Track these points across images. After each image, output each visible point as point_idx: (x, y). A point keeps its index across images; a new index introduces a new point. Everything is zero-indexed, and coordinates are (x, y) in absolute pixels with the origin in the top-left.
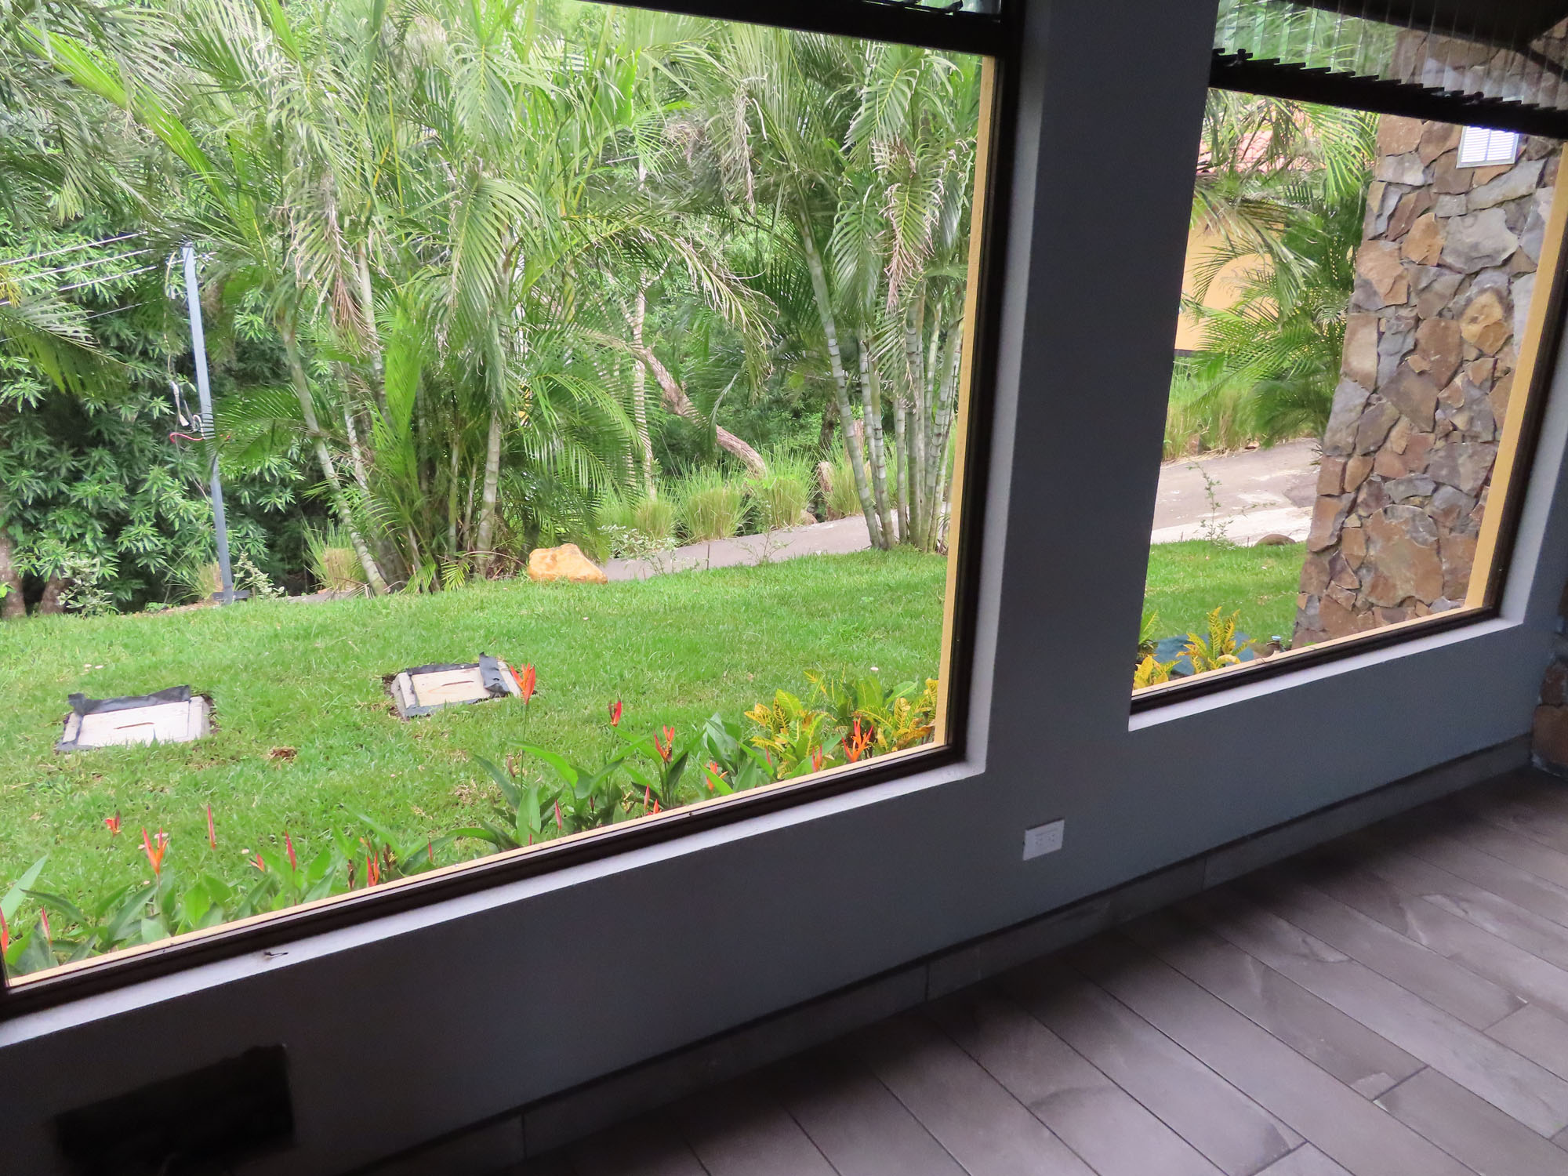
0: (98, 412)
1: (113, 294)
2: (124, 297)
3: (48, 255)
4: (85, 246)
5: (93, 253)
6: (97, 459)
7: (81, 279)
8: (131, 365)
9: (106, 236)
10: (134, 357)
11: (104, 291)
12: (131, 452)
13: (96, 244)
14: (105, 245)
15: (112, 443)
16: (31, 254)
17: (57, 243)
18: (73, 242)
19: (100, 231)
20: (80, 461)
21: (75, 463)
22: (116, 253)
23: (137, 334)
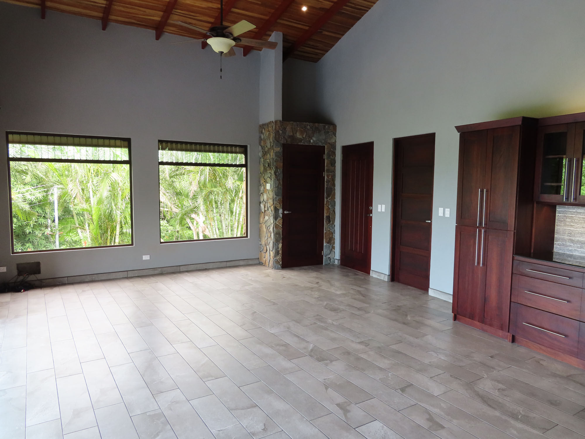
0: (30, 233)
1: (37, 201)
2: (40, 201)
3: (21, 191)
4: (30, 188)
5: (32, 190)
6: (28, 246)
7: (28, 197)
8: (41, 219)
9: (37, 186)
10: (41, 218)
11: (34, 200)
12: (38, 245)
13: (33, 188)
14: (36, 188)
15: (33, 242)
16: (16, 190)
17: (23, 188)
18: (28, 187)
19: (35, 185)
20: (23, 247)
21: (22, 248)
22: (39, 190)
23: (43, 211)
